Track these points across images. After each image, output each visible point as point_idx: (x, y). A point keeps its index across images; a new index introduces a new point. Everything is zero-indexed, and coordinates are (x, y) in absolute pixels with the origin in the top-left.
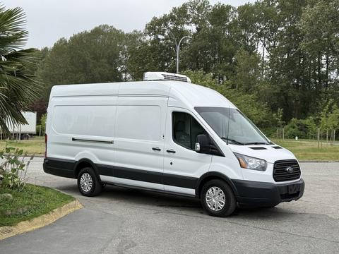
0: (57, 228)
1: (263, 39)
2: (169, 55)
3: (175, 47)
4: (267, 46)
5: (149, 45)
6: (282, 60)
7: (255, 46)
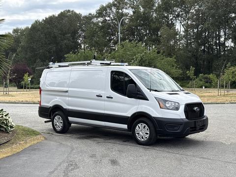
0: (22, 156)
1: (180, 19)
2: (114, 31)
3: (118, 25)
4: (182, 23)
5: (100, 24)
6: (194, 33)
7: (174, 23)
